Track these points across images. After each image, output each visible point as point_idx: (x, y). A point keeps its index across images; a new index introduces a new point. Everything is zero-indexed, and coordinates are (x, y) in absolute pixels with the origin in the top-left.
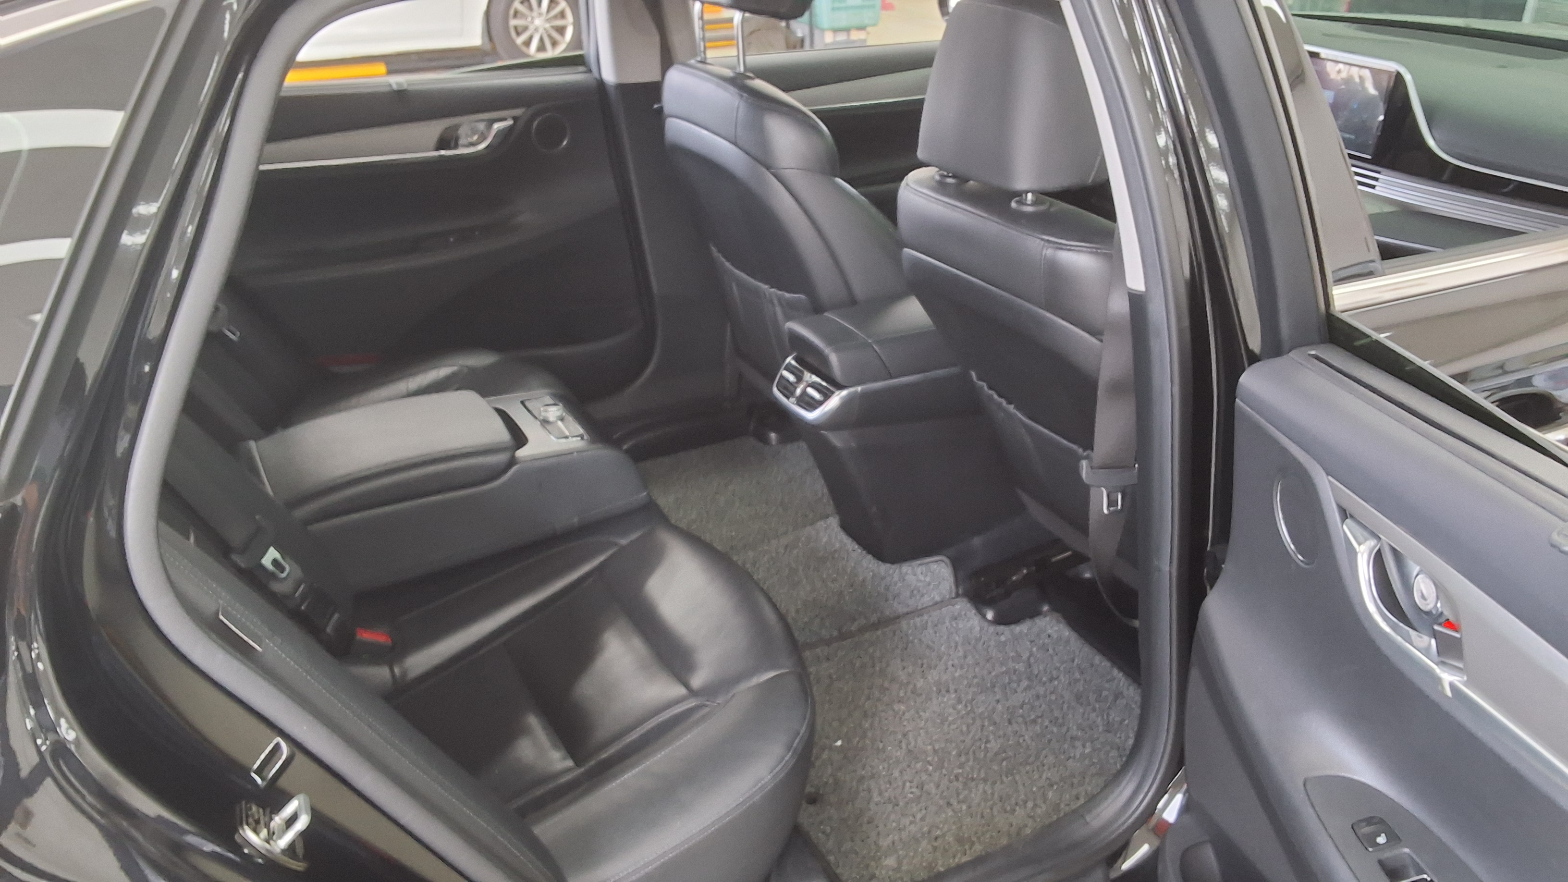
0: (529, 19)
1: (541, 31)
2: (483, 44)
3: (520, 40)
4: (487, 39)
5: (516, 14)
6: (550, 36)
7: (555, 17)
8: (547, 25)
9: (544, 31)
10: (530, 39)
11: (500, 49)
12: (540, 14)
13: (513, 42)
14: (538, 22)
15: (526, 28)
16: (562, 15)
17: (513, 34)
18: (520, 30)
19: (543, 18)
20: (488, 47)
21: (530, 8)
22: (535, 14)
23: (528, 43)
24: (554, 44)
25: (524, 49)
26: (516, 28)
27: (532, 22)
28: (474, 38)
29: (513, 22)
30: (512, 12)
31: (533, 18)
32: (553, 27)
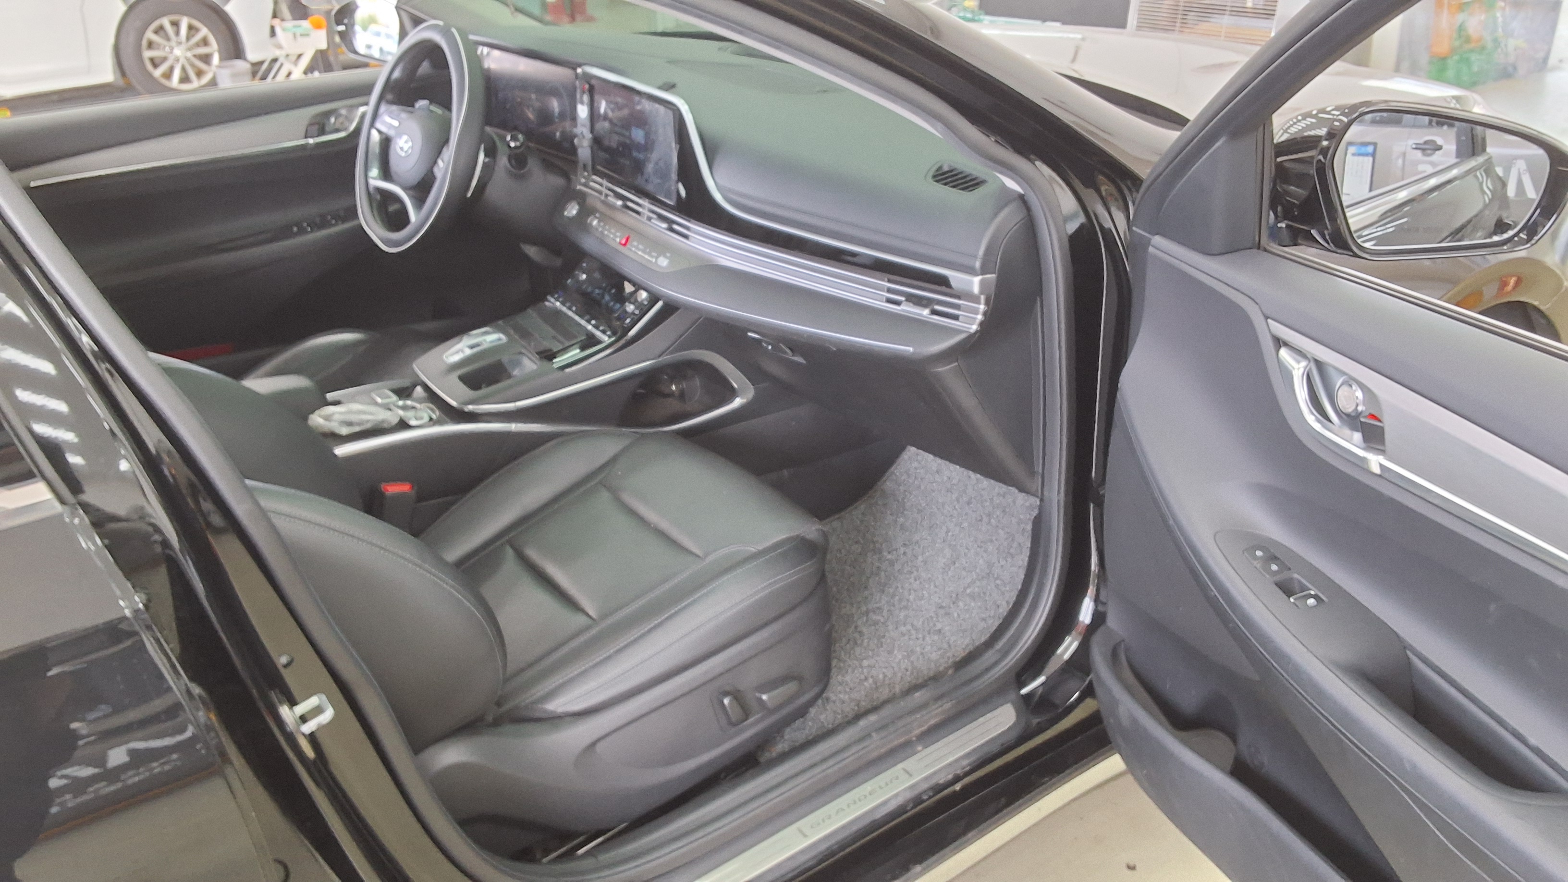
0: (167, 49)
1: (182, 61)
2: (116, 79)
3: (158, 73)
4: (119, 75)
5: (150, 45)
6: (193, 65)
7: (197, 45)
8: (189, 54)
9: (185, 60)
10: (171, 69)
11: (134, 82)
12: (180, 43)
13: (150, 75)
14: (178, 52)
15: (164, 59)
16: (205, 42)
17: (149, 67)
18: (157, 61)
19: (184, 46)
20: (121, 82)
21: (168, 39)
22: (173, 43)
23: (168, 75)
24: (200, 74)
25: (164, 82)
26: (152, 60)
27: (171, 52)
28: (107, 75)
29: (147, 54)
30: (144, 43)
31: (172, 49)
32: (195, 56)
